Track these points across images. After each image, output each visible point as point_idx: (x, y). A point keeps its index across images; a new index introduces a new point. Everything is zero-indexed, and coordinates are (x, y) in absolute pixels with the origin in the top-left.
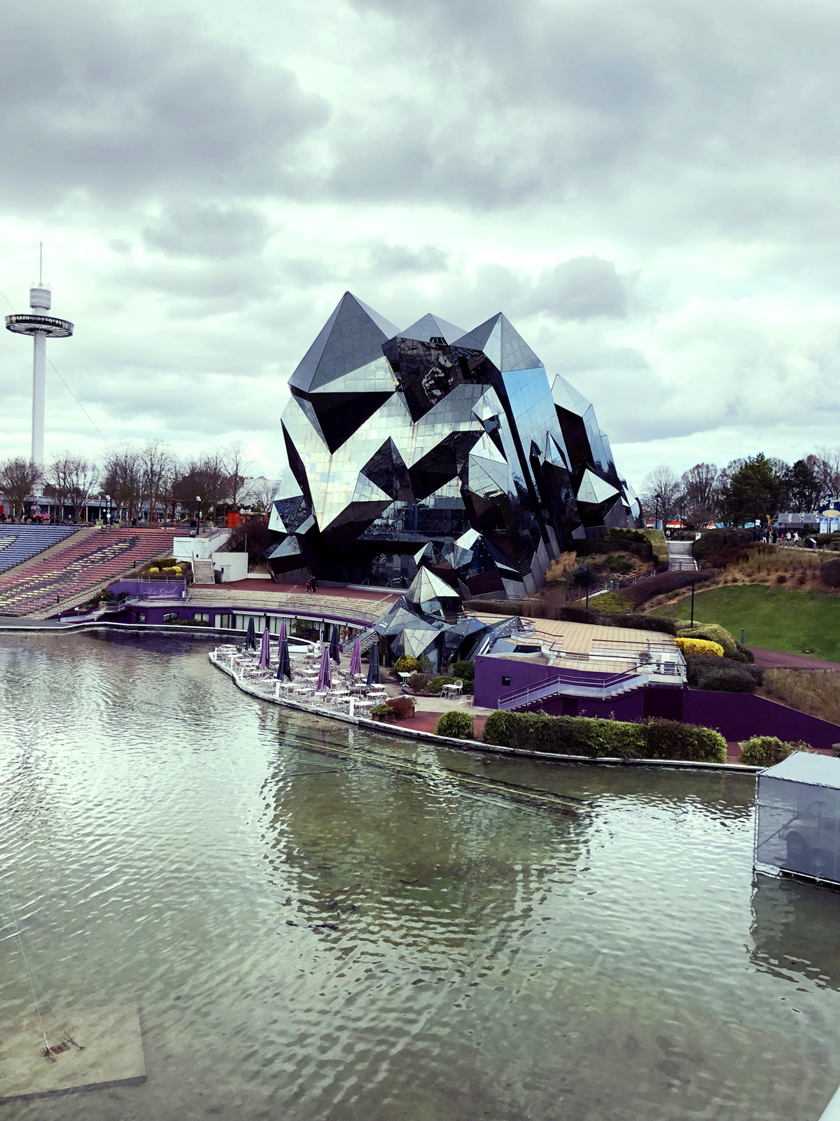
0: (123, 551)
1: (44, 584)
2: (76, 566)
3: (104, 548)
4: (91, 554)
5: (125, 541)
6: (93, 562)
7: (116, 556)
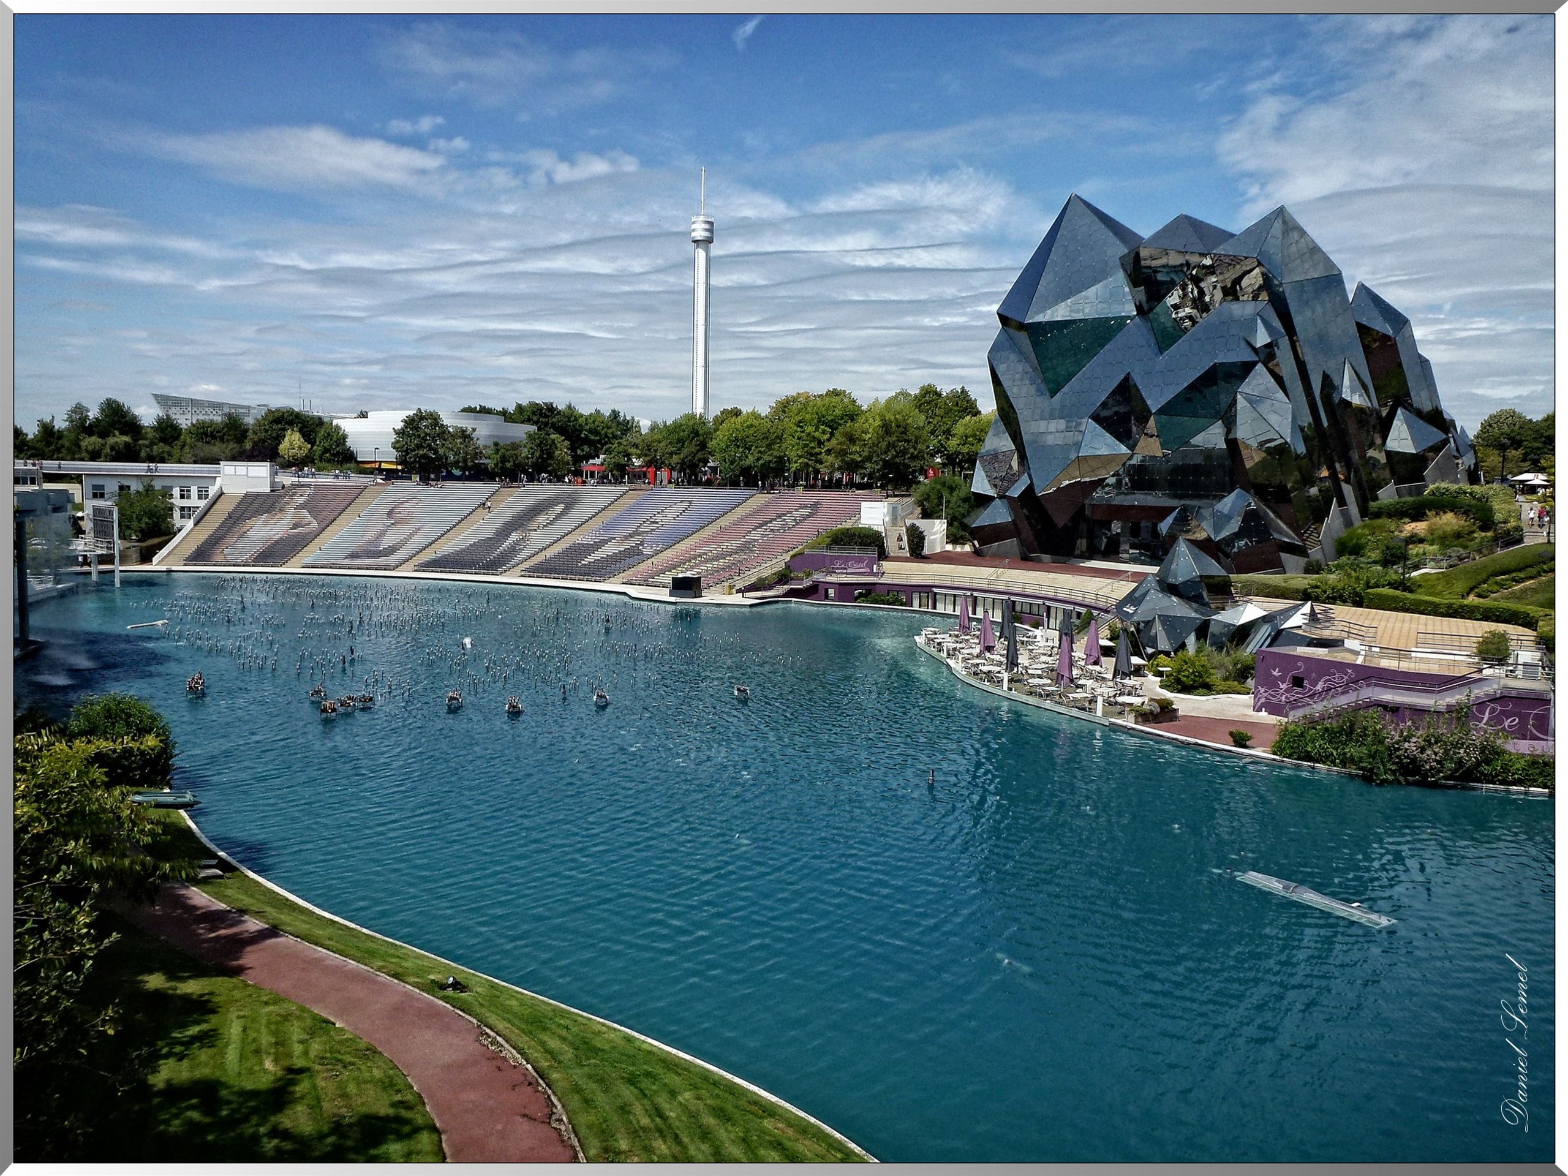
0: (804, 518)
1: (723, 556)
2: (756, 535)
3: (785, 515)
4: (771, 522)
5: (805, 507)
6: (772, 530)
7: (797, 524)
